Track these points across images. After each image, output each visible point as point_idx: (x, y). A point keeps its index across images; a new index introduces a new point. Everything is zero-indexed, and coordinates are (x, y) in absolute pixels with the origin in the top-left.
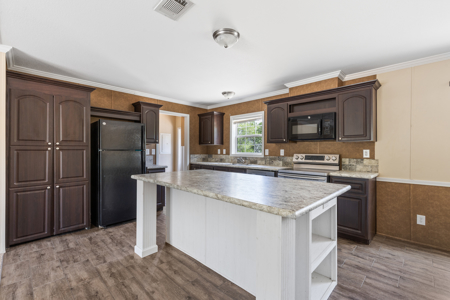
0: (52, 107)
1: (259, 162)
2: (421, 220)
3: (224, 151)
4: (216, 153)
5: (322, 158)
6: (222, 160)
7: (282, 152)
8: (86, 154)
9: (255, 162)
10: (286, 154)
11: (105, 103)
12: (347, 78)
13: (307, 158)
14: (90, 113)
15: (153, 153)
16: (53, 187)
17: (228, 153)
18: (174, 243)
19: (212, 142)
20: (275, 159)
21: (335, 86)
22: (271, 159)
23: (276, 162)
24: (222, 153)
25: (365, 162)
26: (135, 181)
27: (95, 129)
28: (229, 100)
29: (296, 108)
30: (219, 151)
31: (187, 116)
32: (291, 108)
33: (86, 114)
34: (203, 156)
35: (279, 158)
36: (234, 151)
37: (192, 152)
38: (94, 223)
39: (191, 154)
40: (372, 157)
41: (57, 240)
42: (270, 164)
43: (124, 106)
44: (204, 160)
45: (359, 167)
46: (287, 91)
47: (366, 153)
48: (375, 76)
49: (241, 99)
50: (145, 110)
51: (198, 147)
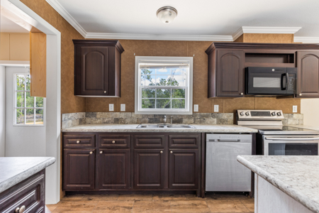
1: (185, 120)
3: (123, 107)
4: (107, 110)
5: (268, 114)
6: (117, 121)
7: (216, 108)
10: (221, 111)
13: (253, 114)
17: (131, 109)
20: (207, 117)
22: (202, 116)
23: (208, 120)
24: (117, 109)
30: (111, 107)
35: (213, 115)
39: (63, 112)
40: (299, 112)
42: (201, 123)
44: (82, 122)
45: (291, 121)
47: (295, 108)
49: (157, 34)
51: (73, 100)
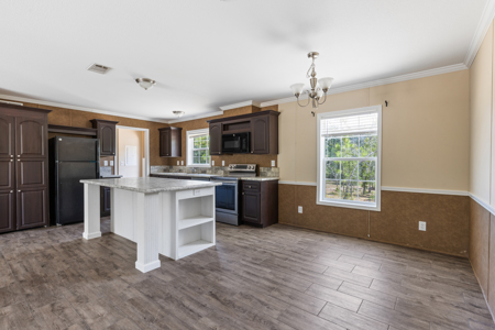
0: (13, 127)
1: (208, 171)
2: (300, 210)
3: (182, 163)
4: (176, 165)
5: (246, 167)
6: (180, 171)
7: (223, 163)
8: (44, 165)
9: (204, 172)
11: (63, 121)
12: (262, 105)
13: (237, 167)
14: (47, 130)
15: (112, 164)
16: (15, 192)
17: (185, 164)
18: (116, 232)
19: (170, 154)
20: (218, 169)
21: (250, 112)
22: (216, 169)
23: (219, 171)
24: (180, 164)
25: (273, 169)
26: (83, 184)
27: (52, 144)
28: (179, 118)
29: (231, 127)
30: (178, 163)
31: (147, 131)
32: (225, 127)
33: (44, 131)
34: (164, 167)
35: (222, 168)
36: (190, 162)
37: (152, 163)
38: (52, 223)
39: (151, 165)
40: (276, 166)
41: (20, 234)
42: (215, 172)
43: (81, 123)
44: (165, 171)
45: (269, 174)
46: (221, 113)
47: (273, 163)
48: (277, 106)
50: (101, 127)
51: (159, 159)
